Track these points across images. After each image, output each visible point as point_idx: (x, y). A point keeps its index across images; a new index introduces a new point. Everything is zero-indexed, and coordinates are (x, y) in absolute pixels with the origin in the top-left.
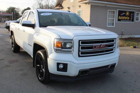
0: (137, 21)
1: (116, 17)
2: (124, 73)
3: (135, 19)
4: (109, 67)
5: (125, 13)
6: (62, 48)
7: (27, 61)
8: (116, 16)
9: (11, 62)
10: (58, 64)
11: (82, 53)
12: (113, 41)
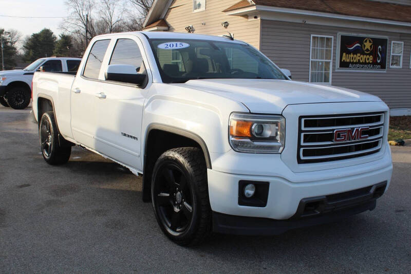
0: (395, 67)
1: (334, 56)
2: (397, 211)
3: (389, 61)
4: (372, 191)
5: (361, 43)
6: (253, 138)
7: (102, 187)
8: (335, 53)
9: (58, 191)
10: (243, 184)
11: (306, 153)
12: (378, 119)
